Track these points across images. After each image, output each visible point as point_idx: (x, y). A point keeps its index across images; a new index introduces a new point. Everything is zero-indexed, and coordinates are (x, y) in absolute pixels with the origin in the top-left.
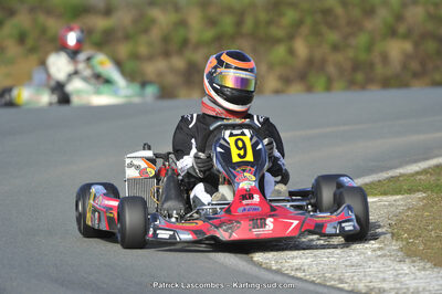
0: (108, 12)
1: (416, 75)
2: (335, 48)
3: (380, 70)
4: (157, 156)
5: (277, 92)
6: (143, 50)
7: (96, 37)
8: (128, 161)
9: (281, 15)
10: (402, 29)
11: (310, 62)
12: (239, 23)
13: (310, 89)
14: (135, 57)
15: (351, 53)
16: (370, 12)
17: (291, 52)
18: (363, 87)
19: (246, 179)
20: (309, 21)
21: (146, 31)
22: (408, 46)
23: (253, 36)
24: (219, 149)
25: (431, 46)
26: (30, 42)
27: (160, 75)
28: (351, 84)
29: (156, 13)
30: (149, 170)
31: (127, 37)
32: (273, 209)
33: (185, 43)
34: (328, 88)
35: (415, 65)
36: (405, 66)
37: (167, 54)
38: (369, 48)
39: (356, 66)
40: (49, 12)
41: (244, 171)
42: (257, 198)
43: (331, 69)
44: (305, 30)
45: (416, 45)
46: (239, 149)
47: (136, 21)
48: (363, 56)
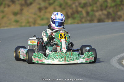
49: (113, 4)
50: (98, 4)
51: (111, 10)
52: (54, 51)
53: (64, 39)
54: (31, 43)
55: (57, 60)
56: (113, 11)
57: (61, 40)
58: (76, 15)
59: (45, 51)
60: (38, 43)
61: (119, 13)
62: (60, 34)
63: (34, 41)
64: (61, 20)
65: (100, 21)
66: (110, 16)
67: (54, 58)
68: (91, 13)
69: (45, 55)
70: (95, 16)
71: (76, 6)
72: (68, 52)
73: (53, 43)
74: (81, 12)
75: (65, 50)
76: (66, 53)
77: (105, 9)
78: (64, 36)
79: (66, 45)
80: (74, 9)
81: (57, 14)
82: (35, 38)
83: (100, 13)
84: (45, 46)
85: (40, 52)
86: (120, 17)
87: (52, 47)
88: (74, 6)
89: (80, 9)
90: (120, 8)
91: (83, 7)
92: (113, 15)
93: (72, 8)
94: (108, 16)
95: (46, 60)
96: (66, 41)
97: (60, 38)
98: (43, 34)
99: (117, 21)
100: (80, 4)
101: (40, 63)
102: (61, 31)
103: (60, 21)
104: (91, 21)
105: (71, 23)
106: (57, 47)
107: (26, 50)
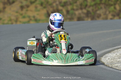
5: (111, 19)
6: (75, 8)
7: (62, 4)
11: (120, 11)
13: (120, 18)
14: (73, 9)
17: (115, 8)
21: (76, 2)
23: (105, 4)
26: (44, 5)
27: (80, 14)
31: (71, 4)
33: (86, 5)
37: (81, 9)
44: (118, 2)
49: (93, 3)
50: (78, 3)
51: (90, 9)
52: (54, 53)
53: (64, 41)
54: (30, 44)
55: (57, 61)
56: (93, 10)
57: (61, 41)
59: (45, 53)
60: (37, 44)
61: (98, 12)
62: (60, 35)
63: (34, 42)
64: (60, 20)
65: (79, 19)
66: (89, 15)
67: (53, 59)
68: (71, 12)
69: (44, 56)
70: (75, 14)
71: (57, 5)
72: (68, 53)
73: (53, 44)
74: (62, 10)
75: (64, 52)
76: (66, 54)
77: (85, 8)
78: (64, 37)
79: (66, 46)
80: (55, 8)
81: (56, 15)
82: (35, 39)
83: (80, 11)
84: (44, 47)
85: (40, 53)
86: (99, 16)
87: (51, 49)
88: (54, 5)
89: (60, 8)
90: (100, 7)
91: (63, 6)
92: (92, 13)
94: (88, 14)
95: (45, 61)
96: (66, 42)
97: (60, 39)
98: (43, 34)
99: (96, 20)
100: (60, 3)
101: (40, 64)
102: (61, 32)
103: (59, 22)
104: (71, 19)
106: (57, 49)
107: (25, 51)
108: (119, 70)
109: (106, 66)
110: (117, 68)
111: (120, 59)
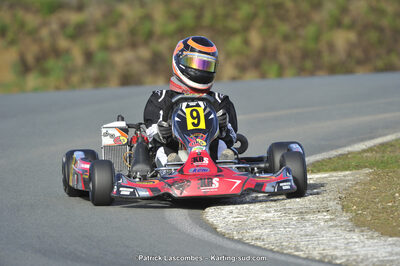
0: (80, 8)
1: (360, 63)
2: (286, 38)
3: (327, 58)
4: (129, 126)
6: (112, 42)
7: (70, 30)
8: (104, 131)
9: (236, 8)
10: (347, 20)
11: (264, 51)
12: (199, 17)
13: (263, 76)
14: (105, 48)
15: (300, 43)
16: (317, 6)
17: (246, 42)
18: (312, 73)
19: (198, 144)
20: (262, 14)
21: (115, 24)
22: (352, 36)
23: (212, 28)
24: (177, 119)
25: (373, 36)
26: (10, 35)
27: (128, 63)
28: (301, 71)
29: (124, 8)
30: (122, 138)
31: (98, 30)
32: (220, 170)
33: (150, 35)
34: (280, 74)
35: (358, 53)
36: (349, 55)
37: (134, 45)
38: (317, 38)
39: (305, 54)
40: (27, 8)
41: (197, 137)
42: (206, 160)
43: (283, 58)
44: (258, 22)
45: (360, 34)
46: (194, 118)
47: (105, 16)
48: (311, 45)
49: (172, 27)
50: (123, 27)
51: (162, 47)
58: (51, 63)
65: (127, 80)
68: (99, 56)
70: (112, 65)
71: (53, 35)
74: (67, 52)
77: (146, 43)
80: (47, 44)
83: (128, 55)
88: (44, 33)
89: (63, 43)
91: (73, 37)
93: (38, 41)
94: (155, 64)
100: (64, 26)
104: (100, 81)
105: (36, 90)
108: (265, 249)
109: (222, 235)
110: (259, 244)
111: (268, 212)
